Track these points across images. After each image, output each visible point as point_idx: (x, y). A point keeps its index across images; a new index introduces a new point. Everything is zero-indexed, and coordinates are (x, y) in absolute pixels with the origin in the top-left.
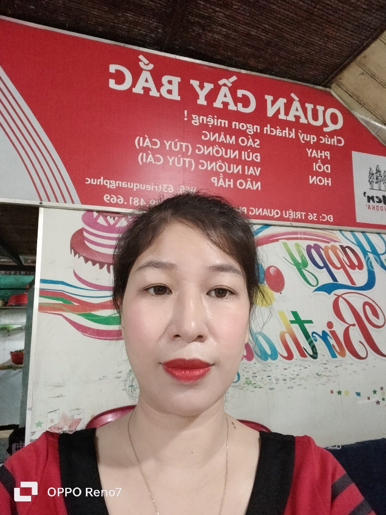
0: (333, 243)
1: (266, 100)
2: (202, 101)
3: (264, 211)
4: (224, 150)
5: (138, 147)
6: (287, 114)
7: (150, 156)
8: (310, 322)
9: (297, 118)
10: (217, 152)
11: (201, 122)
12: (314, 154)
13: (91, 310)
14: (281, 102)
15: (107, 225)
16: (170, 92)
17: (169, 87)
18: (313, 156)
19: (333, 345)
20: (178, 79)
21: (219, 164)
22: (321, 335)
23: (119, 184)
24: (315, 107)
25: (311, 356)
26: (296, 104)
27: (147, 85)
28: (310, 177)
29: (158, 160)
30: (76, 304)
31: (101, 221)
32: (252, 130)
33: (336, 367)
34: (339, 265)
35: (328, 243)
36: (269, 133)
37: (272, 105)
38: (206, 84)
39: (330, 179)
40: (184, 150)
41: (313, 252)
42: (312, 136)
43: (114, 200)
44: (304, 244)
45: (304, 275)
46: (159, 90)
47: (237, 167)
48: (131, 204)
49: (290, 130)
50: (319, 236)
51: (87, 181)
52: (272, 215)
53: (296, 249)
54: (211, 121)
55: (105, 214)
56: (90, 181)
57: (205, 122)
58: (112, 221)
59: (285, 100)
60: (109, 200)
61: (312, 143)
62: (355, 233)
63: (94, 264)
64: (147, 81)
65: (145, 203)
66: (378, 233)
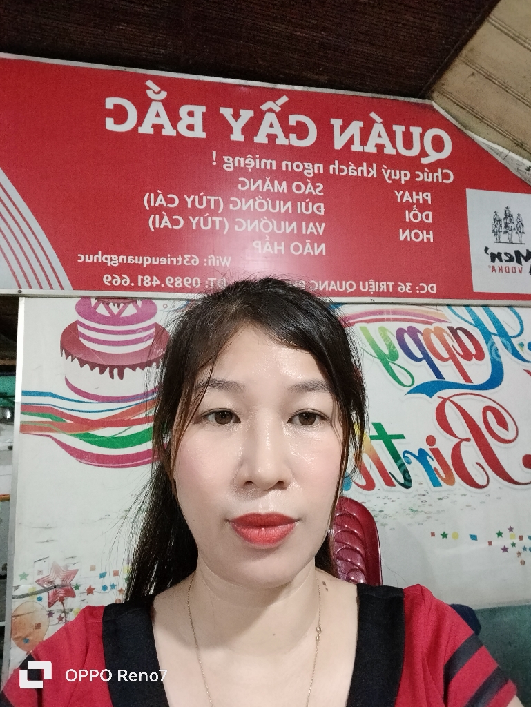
0: (437, 324)
1: (332, 127)
2: (237, 136)
3: (331, 285)
4: (270, 202)
5: (148, 208)
6: (364, 142)
7: (166, 218)
8: (401, 437)
9: (380, 147)
10: (261, 205)
11: (236, 165)
12: (407, 198)
13: (88, 429)
15: (109, 315)
16: (191, 127)
17: (190, 121)
18: (404, 201)
19: (435, 468)
20: (203, 109)
21: (263, 222)
22: (417, 454)
23: (123, 259)
24: (407, 129)
25: (402, 484)
26: (378, 128)
27: (158, 121)
28: (401, 231)
29: (176, 222)
30: (68, 421)
31: (102, 310)
32: (311, 171)
33: (440, 499)
34: (446, 355)
35: (430, 323)
36: (337, 173)
37: (342, 133)
38: (242, 112)
39: (431, 232)
40: (213, 207)
41: (407, 338)
42: (403, 172)
43: (117, 281)
44: (393, 327)
45: (392, 371)
46: (175, 127)
47: (289, 225)
48: (140, 284)
49: (370, 166)
50: (415, 315)
51: (80, 258)
52: (344, 289)
53: (381, 334)
54: (251, 162)
55: (106, 300)
56: (83, 258)
57: (242, 165)
58: (115, 310)
59: (361, 124)
60: (111, 282)
61: (403, 182)
62: (472, 308)
63: (92, 368)
64: (158, 115)
65: (159, 283)
66: (509, 307)
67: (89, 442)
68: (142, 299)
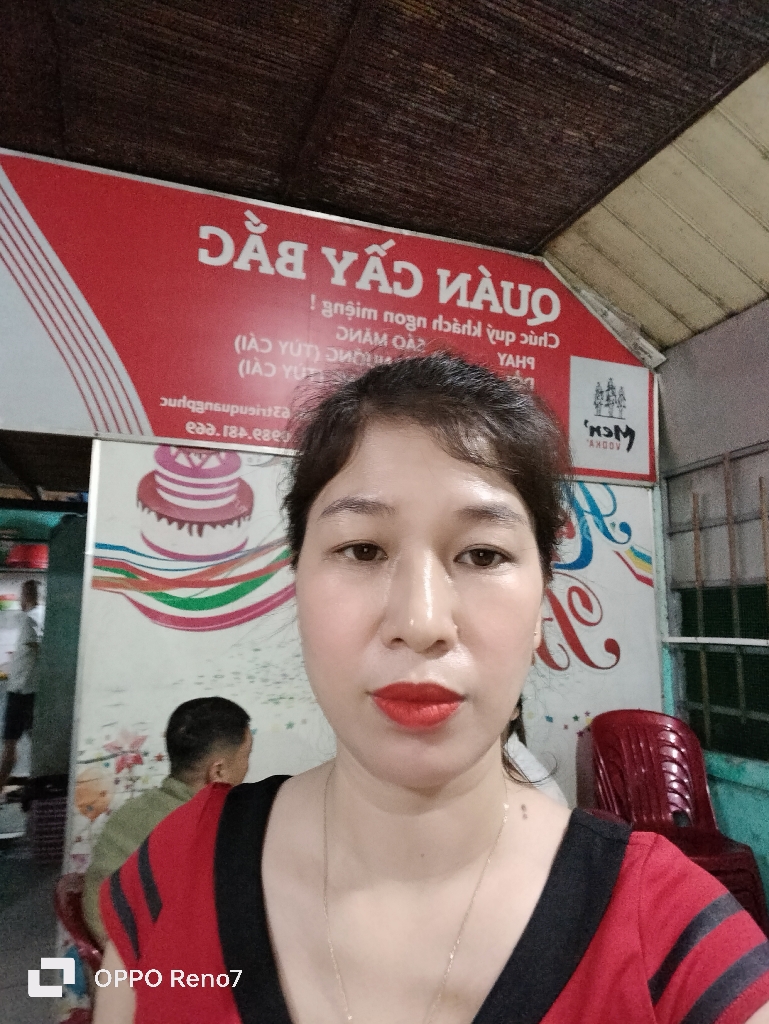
1: (438, 277)
2: (339, 280)
5: (239, 351)
6: (470, 297)
7: (257, 365)
9: (487, 304)
10: (359, 358)
11: (336, 312)
12: (510, 361)
13: (164, 589)
14: (464, 279)
15: (190, 466)
16: (290, 267)
17: (289, 259)
18: (507, 364)
20: (304, 247)
23: (209, 406)
24: (516, 286)
26: (486, 283)
27: (255, 257)
29: (268, 370)
30: (143, 579)
31: (182, 460)
32: (414, 325)
36: (440, 328)
37: (448, 285)
38: (346, 254)
40: (308, 356)
42: (508, 333)
43: (202, 429)
46: (273, 263)
49: (475, 324)
51: (163, 402)
54: (352, 310)
55: (188, 449)
56: (167, 402)
57: (342, 312)
58: (196, 460)
59: (468, 277)
60: (194, 430)
61: (507, 344)
63: (170, 523)
64: (256, 250)
65: (246, 434)
66: (604, 484)
67: (164, 602)
68: (225, 451)
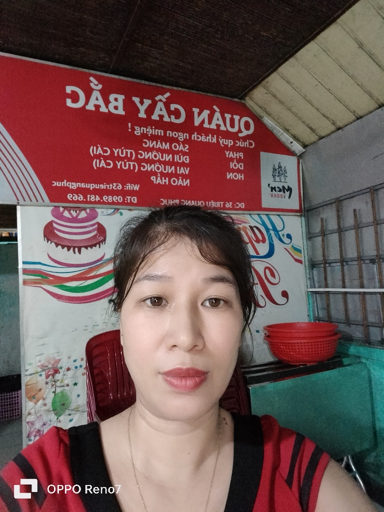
0: (244, 225)
1: (193, 112)
2: (142, 115)
4: (160, 154)
5: (92, 155)
6: (210, 123)
7: (103, 162)
9: (218, 126)
10: (155, 156)
11: (142, 132)
12: (231, 155)
13: (62, 283)
14: (206, 113)
15: (71, 217)
16: (116, 108)
17: (115, 104)
18: (230, 157)
20: (123, 97)
21: (157, 166)
23: (79, 185)
24: (232, 116)
26: (218, 115)
27: (97, 103)
28: (228, 173)
29: (109, 164)
30: (51, 278)
31: (66, 214)
32: (182, 138)
34: (248, 240)
35: (240, 224)
36: (196, 139)
37: (198, 116)
38: (145, 100)
39: (243, 175)
40: (129, 156)
42: (229, 141)
43: (76, 198)
46: (107, 107)
47: (171, 168)
49: (213, 136)
51: (54, 184)
54: (150, 131)
55: (69, 209)
56: (56, 184)
57: (145, 132)
58: (74, 214)
59: (208, 112)
60: (72, 198)
61: (229, 146)
62: (261, 216)
63: (63, 248)
64: (97, 99)
65: (99, 199)
66: (279, 215)
67: (63, 290)
68: (89, 208)
